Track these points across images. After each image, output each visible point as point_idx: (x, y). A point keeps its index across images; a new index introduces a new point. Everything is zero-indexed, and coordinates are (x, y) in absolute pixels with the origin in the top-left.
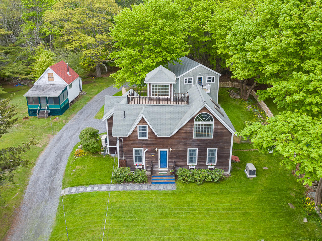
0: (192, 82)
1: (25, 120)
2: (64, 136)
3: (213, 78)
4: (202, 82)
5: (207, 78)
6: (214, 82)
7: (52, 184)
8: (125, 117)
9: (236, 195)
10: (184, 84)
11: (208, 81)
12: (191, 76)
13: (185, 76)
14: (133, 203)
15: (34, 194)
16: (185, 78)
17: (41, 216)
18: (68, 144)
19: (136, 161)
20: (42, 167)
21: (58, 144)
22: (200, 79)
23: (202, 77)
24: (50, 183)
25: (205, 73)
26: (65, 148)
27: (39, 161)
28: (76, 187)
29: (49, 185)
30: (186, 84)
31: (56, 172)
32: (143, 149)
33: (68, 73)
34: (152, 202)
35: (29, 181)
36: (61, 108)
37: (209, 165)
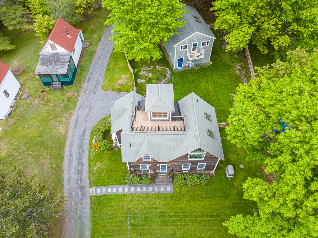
0: (188, 48)
1: (42, 93)
2: (80, 118)
3: (208, 42)
4: (197, 47)
5: (202, 43)
6: (208, 45)
7: (81, 182)
8: (131, 146)
9: (217, 199)
10: (180, 50)
11: (202, 45)
12: (187, 43)
13: (181, 44)
14: (143, 210)
15: (70, 195)
16: (181, 46)
17: (80, 218)
18: (85, 129)
19: (142, 168)
20: (70, 161)
21: (77, 130)
22: (195, 45)
23: (197, 42)
24: (80, 180)
25: (201, 39)
26: (84, 136)
27: (66, 153)
28: (100, 187)
29: (79, 183)
30: (182, 50)
31: (82, 167)
32: (147, 164)
33: (68, 36)
34: (157, 208)
35: (63, 179)
36: (71, 80)
37: (199, 170)
